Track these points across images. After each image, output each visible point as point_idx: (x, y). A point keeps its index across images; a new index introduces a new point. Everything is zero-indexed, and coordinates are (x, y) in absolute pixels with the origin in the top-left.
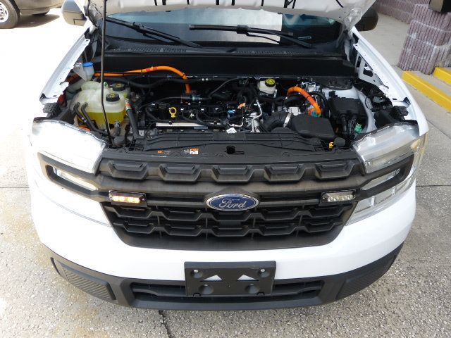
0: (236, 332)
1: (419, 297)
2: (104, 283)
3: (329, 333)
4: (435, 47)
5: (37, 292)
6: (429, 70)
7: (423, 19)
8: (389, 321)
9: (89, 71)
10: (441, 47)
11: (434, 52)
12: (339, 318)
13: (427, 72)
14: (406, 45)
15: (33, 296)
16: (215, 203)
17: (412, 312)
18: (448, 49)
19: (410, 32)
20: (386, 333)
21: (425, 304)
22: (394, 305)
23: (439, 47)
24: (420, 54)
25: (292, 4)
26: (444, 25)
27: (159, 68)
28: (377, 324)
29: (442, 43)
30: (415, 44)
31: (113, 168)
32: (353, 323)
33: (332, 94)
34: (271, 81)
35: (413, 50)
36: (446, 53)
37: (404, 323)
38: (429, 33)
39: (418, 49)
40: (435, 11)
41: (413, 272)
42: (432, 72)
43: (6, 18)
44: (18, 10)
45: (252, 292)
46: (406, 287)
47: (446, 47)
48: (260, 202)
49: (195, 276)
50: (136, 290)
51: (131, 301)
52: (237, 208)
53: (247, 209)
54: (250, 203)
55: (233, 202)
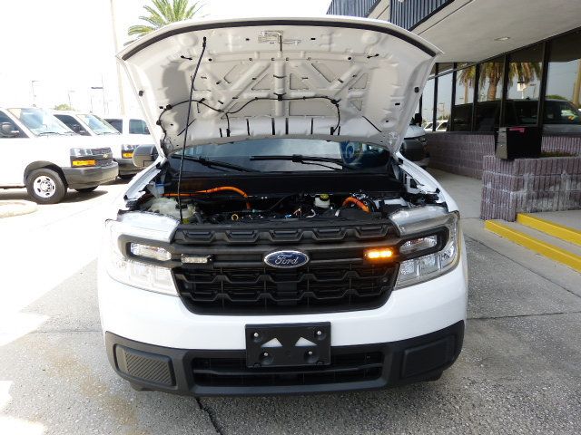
1: (508, 410)
2: (166, 360)
4: (512, 193)
5: (81, 418)
6: (511, 216)
7: (493, 167)
9: (161, 190)
10: (518, 193)
11: (511, 199)
13: (510, 218)
14: (484, 196)
16: (272, 260)
18: (525, 195)
19: (485, 183)
22: (480, 417)
23: (515, 193)
24: (499, 203)
25: (337, 131)
26: (515, 171)
27: (222, 188)
29: (517, 188)
30: (492, 193)
31: (186, 236)
33: (382, 203)
34: (325, 196)
35: (492, 199)
36: (524, 199)
38: (503, 181)
39: (496, 198)
40: (503, 160)
41: (500, 389)
42: (515, 219)
43: (52, 193)
44: (66, 185)
45: (311, 362)
46: (494, 402)
47: (523, 193)
48: (311, 259)
49: (255, 341)
50: (196, 371)
51: (190, 386)
52: (290, 264)
53: (300, 265)
54: (302, 259)
55: (287, 258)
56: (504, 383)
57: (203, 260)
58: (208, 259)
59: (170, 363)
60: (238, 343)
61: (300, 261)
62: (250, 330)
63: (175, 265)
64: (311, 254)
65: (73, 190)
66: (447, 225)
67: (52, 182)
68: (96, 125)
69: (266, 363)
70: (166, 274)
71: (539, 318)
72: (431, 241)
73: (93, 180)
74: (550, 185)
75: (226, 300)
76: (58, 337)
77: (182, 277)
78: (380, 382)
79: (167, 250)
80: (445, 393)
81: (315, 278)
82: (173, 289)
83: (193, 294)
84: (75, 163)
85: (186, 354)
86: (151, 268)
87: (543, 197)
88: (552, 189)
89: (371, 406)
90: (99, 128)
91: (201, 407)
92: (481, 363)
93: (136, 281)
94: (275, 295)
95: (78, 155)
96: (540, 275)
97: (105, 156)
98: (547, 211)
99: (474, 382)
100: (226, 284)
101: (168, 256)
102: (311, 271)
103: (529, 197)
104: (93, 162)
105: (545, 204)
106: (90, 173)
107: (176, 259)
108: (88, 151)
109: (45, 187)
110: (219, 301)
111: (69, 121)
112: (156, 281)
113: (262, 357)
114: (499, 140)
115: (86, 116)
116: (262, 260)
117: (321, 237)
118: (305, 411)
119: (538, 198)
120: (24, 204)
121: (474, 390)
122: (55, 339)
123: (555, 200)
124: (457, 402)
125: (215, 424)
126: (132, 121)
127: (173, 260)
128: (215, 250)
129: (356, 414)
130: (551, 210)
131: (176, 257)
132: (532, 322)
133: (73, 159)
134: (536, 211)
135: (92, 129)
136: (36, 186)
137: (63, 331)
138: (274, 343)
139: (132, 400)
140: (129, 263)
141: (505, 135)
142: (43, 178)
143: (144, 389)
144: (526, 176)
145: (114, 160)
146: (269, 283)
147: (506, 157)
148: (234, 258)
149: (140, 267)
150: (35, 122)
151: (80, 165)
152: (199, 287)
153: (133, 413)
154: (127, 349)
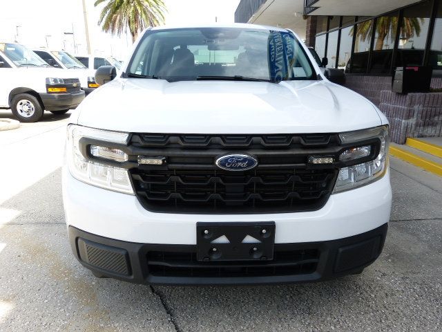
0: (242, 327)
1: (417, 300)
2: (123, 253)
3: (333, 328)
4: (403, 121)
5: (49, 299)
6: (402, 140)
7: (389, 101)
8: (390, 317)
10: (408, 121)
11: (402, 126)
12: (341, 316)
13: (400, 142)
15: (46, 301)
16: (223, 163)
17: (412, 311)
18: (414, 123)
20: (388, 326)
21: (422, 304)
22: (393, 306)
23: (406, 121)
26: (408, 103)
28: (379, 320)
29: (408, 117)
32: (355, 319)
36: (413, 126)
37: (404, 319)
38: (396, 111)
40: (398, 94)
41: (408, 281)
42: (405, 142)
43: (32, 113)
44: (43, 108)
45: (256, 257)
46: (403, 292)
47: (412, 121)
48: (259, 164)
49: (206, 237)
50: (151, 263)
51: (145, 276)
52: (240, 167)
53: (248, 169)
54: (251, 162)
55: (238, 162)
56: (410, 276)
57: (159, 162)
58: (163, 161)
59: (127, 255)
60: (190, 238)
61: (249, 165)
62: (201, 227)
63: (132, 165)
64: (260, 158)
65: (49, 112)
66: (380, 137)
67: (31, 104)
68: (68, 61)
69: (214, 257)
70: (123, 174)
71: (433, 222)
72: (365, 151)
73: (64, 104)
74: (435, 116)
75: (179, 200)
76: (33, 228)
77: (138, 177)
78: (315, 275)
79: (125, 151)
80: (361, 283)
81: (261, 181)
82: (129, 188)
83: (148, 194)
84: (50, 90)
85: (142, 247)
86: (109, 168)
87: (428, 125)
88: (436, 119)
89: (299, 293)
90: (70, 63)
91: (153, 291)
92: (388, 258)
93: (96, 181)
94: (224, 196)
95: (52, 83)
96: (429, 187)
97: (75, 85)
98: (431, 136)
99: (384, 275)
100: (179, 185)
101: (125, 158)
102: (259, 175)
103: (417, 125)
104: (64, 89)
105: (429, 131)
106: (62, 98)
107: (132, 160)
108: (61, 80)
109: (26, 108)
110: (172, 200)
111: (45, 56)
112: (114, 181)
113: (211, 252)
114: (396, 77)
115: (59, 53)
116: (213, 163)
117: (269, 143)
118: (243, 296)
119: (424, 125)
120: (9, 122)
121: (385, 281)
122: (29, 230)
123: (438, 127)
124: (372, 292)
125: (165, 306)
126: (96, 59)
127: (130, 161)
128: (170, 153)
129: (286, 299)
130: (434, 136)
131: (133, 159)
132: (427, 225)
133: (48, 86)
134: (421, 136)
135: (64, 63)
136: (19, 107)
137: (37, 223)
138: (223, 240)
139: (93, 283)
140: (89, 164)
141: (401, 73)
142: (24, 101)
143: (103, 277)
144: (416, 107)
145: (82, 89)
146: (219, 185)
147: (401, 91)
148: (186, 161)
149: (99, 167)
150: (17, 56)
151: (54, 91)
152: (154, 187)
153: (94, 295)
154: (88, 241)
